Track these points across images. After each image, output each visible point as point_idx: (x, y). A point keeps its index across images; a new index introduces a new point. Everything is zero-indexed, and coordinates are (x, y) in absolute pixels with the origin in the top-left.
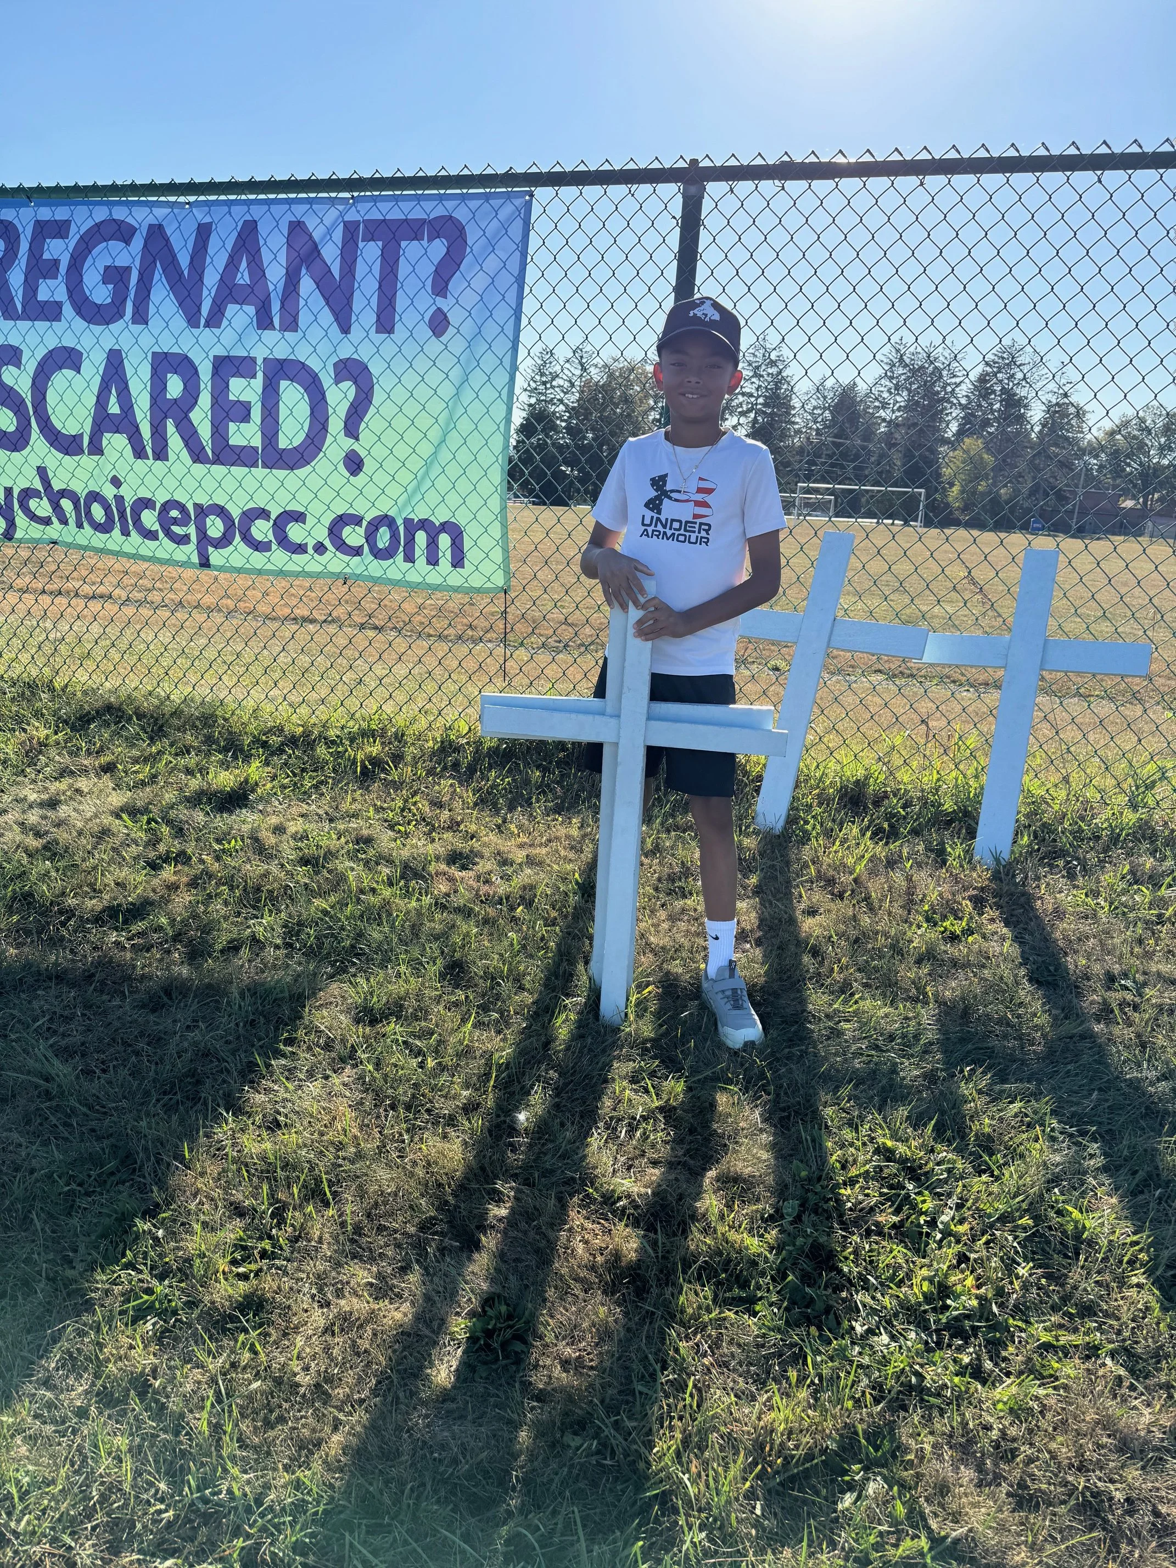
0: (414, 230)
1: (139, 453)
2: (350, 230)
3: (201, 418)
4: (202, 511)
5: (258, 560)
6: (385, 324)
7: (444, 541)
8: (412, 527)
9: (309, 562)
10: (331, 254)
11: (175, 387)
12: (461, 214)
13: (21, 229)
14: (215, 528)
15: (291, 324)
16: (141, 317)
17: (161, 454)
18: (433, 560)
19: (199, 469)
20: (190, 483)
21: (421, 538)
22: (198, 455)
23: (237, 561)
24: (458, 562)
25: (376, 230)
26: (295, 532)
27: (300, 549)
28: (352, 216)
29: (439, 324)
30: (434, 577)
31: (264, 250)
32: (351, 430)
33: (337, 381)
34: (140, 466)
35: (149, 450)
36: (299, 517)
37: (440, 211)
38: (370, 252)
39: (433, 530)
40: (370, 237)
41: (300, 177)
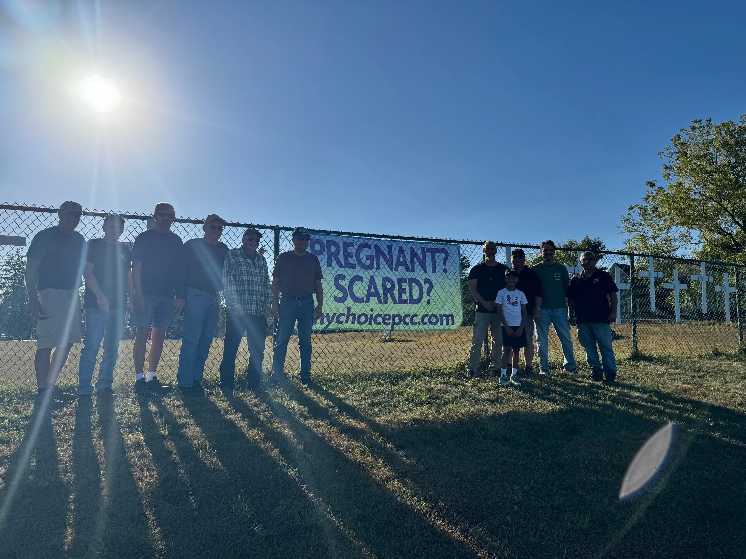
0: (438, 251)
1: (380, 301)
2: (423, 249)
3: (396, 292)
4: (395, 316)
5: (407, 328)
6: (434, 271)
7: (450, 319)
8: (441, 316)
9: (416, 327)
10: (420, 254)
11: (389, 286)
12: (446, 248)
13: (338, 242)
14: (397, 320)
15: (413, 270)
16: (378, 268)
17: (386, 302)
18: (447, 323)
19: (396, 305)
20: (394, 309)
21: (444, 318)
22: (395, 302)
23: (402, 328)
24: (453, 323)
25: (429, 250)
26: (415, 320)
27: (415, 324)
28: (423, 246)
29: (445, 271)
30: (447, 327)
31: (405, 251)
32: (428, 295)
33: (425, 283)
34: (381, 305)
35: (383, 302)
36: (416, 316)
37: (442, 247)
38: (428, 255)
39: (447, 316)
40: (428, 251)
41: (420, 237)
